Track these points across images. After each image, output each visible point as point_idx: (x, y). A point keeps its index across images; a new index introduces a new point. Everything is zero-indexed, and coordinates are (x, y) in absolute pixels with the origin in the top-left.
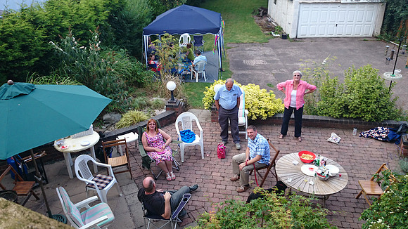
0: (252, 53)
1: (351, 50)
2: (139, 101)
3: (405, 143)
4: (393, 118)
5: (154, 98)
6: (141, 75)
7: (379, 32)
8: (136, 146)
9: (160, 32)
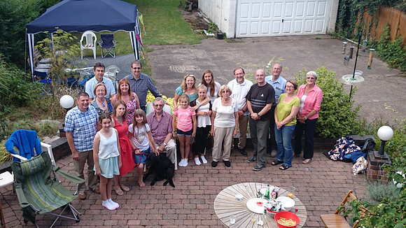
0: (180, 57)
1: (301, 51)
2: (20, 125)
3: (372, 163)
4: (357, 132)
5: (43, 121)
6: (22, 89)
7: (334, 28)
8: (15, 192)
9: (52, 30)
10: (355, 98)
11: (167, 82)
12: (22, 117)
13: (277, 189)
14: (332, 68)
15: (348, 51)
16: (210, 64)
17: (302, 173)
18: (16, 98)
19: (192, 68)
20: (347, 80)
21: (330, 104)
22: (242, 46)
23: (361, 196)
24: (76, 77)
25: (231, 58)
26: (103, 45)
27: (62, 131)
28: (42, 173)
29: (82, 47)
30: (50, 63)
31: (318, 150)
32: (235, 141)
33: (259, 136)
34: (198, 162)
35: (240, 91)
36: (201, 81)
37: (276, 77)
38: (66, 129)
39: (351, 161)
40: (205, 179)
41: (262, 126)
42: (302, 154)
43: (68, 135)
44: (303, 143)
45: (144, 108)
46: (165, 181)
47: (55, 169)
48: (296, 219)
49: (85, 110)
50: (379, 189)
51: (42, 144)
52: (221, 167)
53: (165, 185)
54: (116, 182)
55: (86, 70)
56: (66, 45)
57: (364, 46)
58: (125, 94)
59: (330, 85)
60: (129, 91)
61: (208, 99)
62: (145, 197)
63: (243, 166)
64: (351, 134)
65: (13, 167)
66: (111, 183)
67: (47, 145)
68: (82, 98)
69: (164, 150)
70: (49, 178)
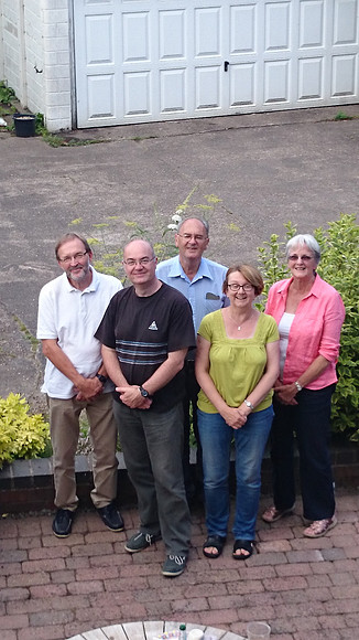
17: (304, 569)
35: (81, 313)
37: (192, 265)
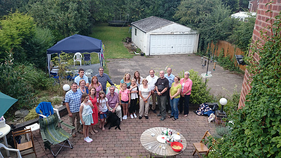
0: (123, 65)
1: (181, 62)
2: (43, 99)
3: (217, 116)
4: (209, 101)
5: (55, 97)
6: (44, 81)
7: (197, 51)
8: (40, 134)
9: (59, 52)
10: (207, 84)
11: (116, 77)
12: (44, 95)
13: (172, 130)
14: (196, 70)
15: (204, 62)
16: (137, 68)
17: (184, 122)
18: (41, 86)
19: (129, 70)
20: (204, 75)
21: (196, 87)
22: (153, 59)
23: (213, 133)
24: (71, 75)
25: (148, 65)
26: (85, 59)
27: (64, 102)
28: (54, 124)
29: (75, 60)
30: (58, 68)
31: (191, 110)
32: (150, 106)
33: (162, 104)
34: (132, 117)
35: (152, 81)
36: (133, 76)
37: (169, 75)
38: (66, 101)
39: (207, 115)
40: (136, 126)
41: (163, 99)
42: (183, 112)
43: (66, 104)
44: (184, 107)
45: (105, 90)
46: (116, 127)
47: (60, 122)
48: (181, 146)
49: (75, 91)
50: (221, 129)
51: (54, 109)
52: (144, 119)
53: (116, 129)
54: (91, 128)
55: (76, 72)
56: (66, 59)
57: (211, 59)
58: (95, 84)
59: (196, 78)
60: (97, 82)
61: (136, 85)
62: (105, 135)
63: (154, 118)
64: (207, 102)
65: (39, 121)
66: (89, 129)
67: (56, 109)
68: (74, 85)
69: (115, 111)
70: (57, 126)
